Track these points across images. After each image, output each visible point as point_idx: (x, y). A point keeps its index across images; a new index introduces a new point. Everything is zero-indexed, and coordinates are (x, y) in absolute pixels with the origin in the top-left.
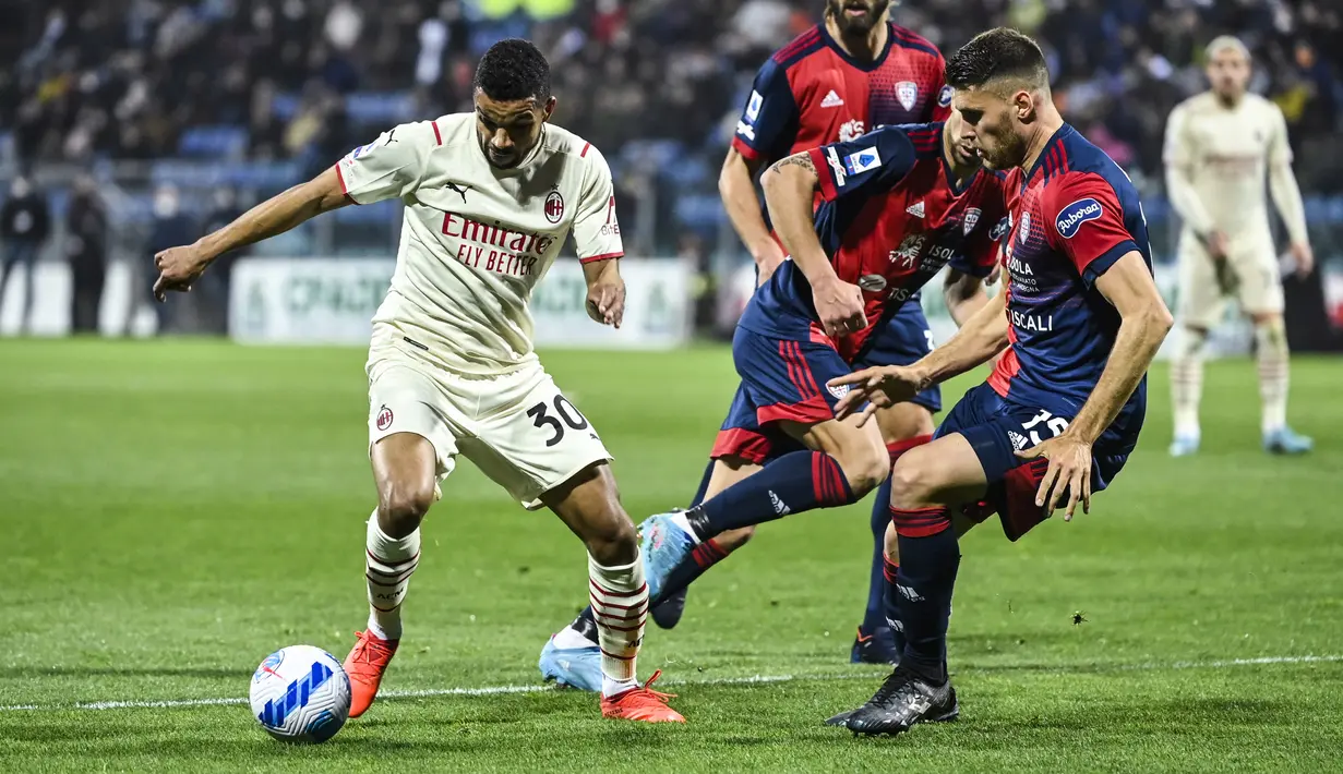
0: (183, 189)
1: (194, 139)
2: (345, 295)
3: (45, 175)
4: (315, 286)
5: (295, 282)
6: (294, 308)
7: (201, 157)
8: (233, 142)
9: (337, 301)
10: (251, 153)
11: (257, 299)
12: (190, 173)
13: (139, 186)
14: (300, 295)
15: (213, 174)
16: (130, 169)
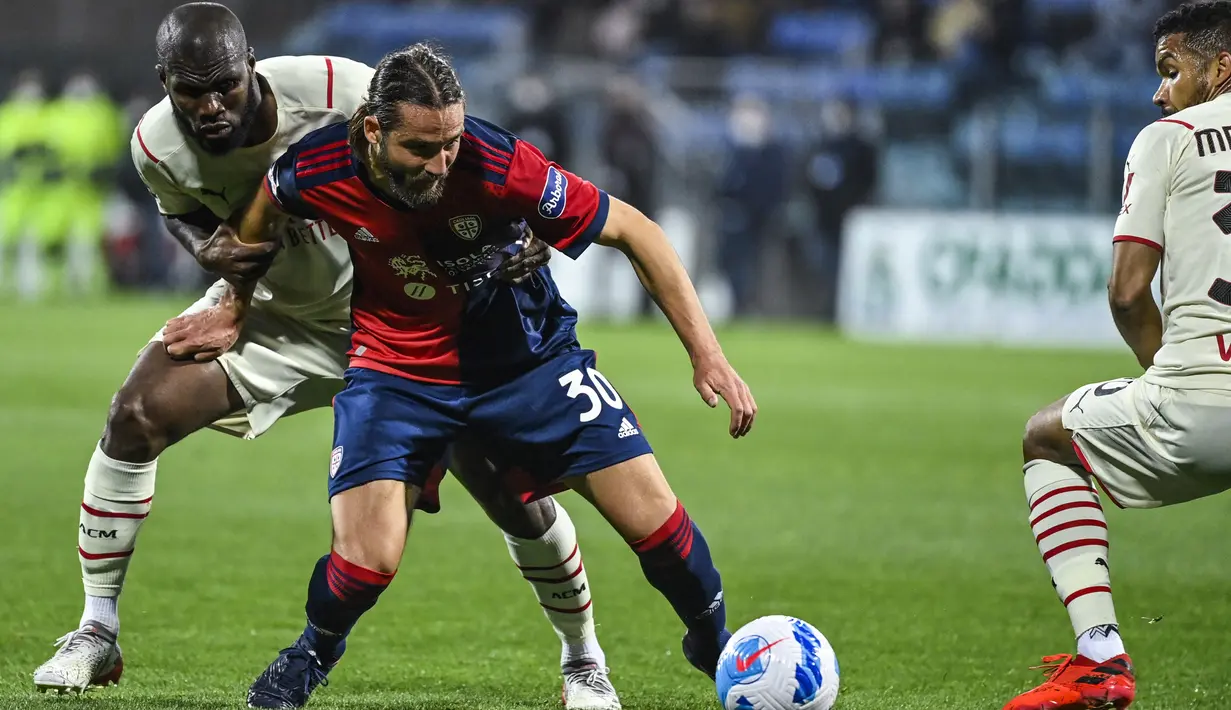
0: (773, 101)
1: (793, 29)
2: (1013, 269)
3: (570, 77)
4: (969, 257)
5: (940, 249)
6: (934, 284)
7: (801, 56)
8: (851, 35)
9: (1001, 277)
10: (878, 53)
11: (881, 270)
12: (784, 80)
13: (707, 96)
14: (946, 268)
15: (820, 82)
16: (695, 70)
